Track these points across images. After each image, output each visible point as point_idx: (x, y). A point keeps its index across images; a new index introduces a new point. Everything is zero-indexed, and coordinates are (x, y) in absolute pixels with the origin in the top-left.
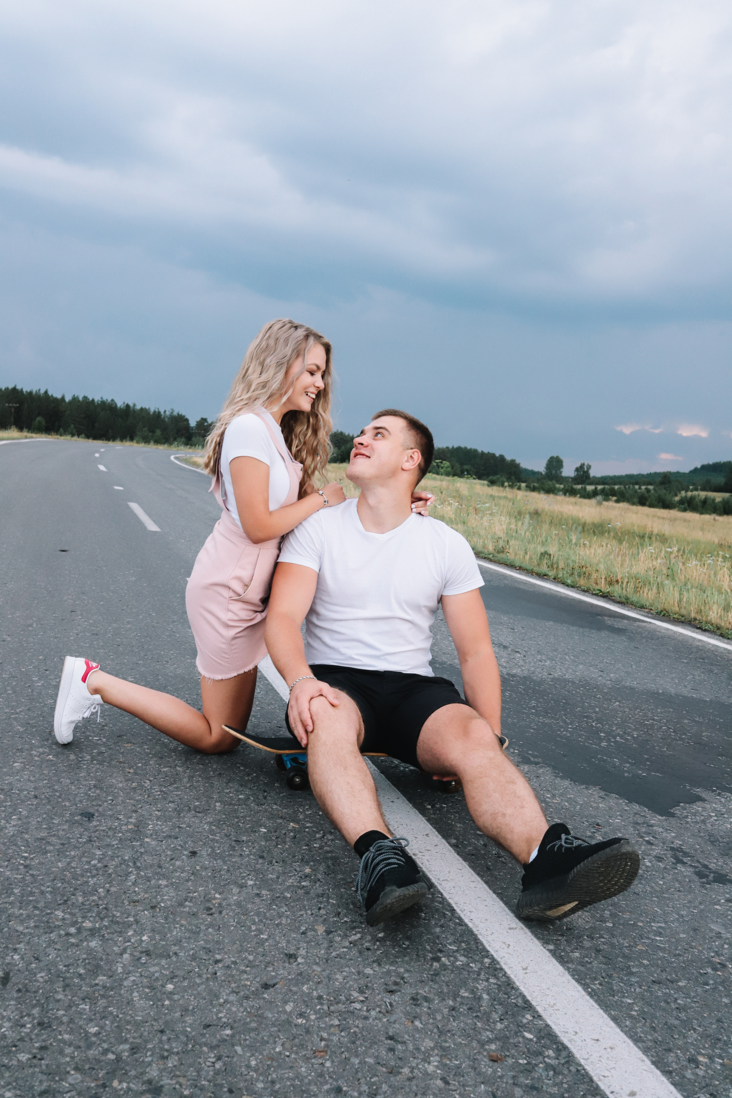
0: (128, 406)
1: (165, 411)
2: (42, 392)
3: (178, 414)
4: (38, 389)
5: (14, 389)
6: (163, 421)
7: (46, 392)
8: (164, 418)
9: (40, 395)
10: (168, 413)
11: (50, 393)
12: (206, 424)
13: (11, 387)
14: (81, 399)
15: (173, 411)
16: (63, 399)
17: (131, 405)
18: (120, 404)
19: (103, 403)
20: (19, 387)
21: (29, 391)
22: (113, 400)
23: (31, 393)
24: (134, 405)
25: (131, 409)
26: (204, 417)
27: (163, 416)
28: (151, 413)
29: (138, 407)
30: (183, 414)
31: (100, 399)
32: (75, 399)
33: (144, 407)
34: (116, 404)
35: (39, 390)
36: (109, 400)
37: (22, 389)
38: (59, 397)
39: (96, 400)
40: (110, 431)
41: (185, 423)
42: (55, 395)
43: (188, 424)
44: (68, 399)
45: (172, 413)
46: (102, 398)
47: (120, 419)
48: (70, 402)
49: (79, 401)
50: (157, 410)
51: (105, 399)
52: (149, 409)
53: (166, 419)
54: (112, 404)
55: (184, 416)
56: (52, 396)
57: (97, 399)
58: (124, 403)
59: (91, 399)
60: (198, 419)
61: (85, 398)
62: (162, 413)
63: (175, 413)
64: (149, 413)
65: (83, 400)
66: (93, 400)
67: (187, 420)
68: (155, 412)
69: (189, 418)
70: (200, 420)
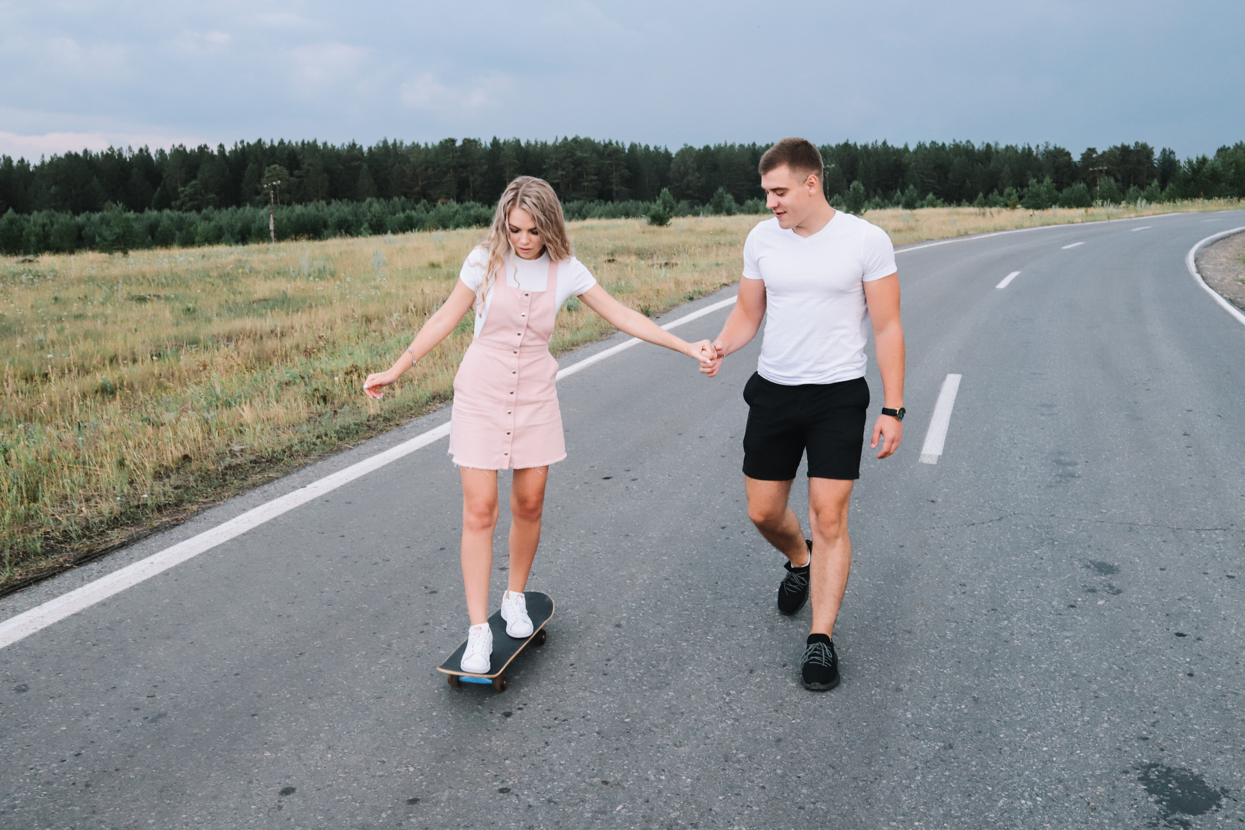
0: (988, 146)
1: (1038, 146)
2: (880, 143)
3: (1055, 148)
4: (874, 141)
5: (846, 145)
6: (1036, 159)
7: (884, 143)
8: (1037, 155)
9: (877, 148)
10: (1041, 148)
11: (889, 144)
12: (1094, 155)
13: (842, 142)
14: (928, 145)
15: (1047, 143)
16: (906, 148)
17: (993, 144)
18: (978, 145)
19: (957, 146)
20: (851, 142)
21: (863, 144)
22: (968, 142)
23: (865, 147)
24: (997, 144)
25: (993, 149)
26: (1092, 147)
27: (1035, 153)
28: (1020, 151)
29: (1002, 146)
30: (1062, 147)
31: (952, 143)
32: (921, 147)
33: (1009, 145)
34: (973, 146)
35: (876, 141)
36: (964, 142)
37: (855, 144)
38: (901, 146)
39: (947, 144)
40: (968, 181)
41: (1066, 158)
42: (896, 146)
43: (1071, 158)
44: (912, 148)
45: (1047, 147)
46: (954, 141)
47: (980, 165)
48: (916, 152)
49: (926, 148)
50: (1026, 147)
51: (958, 141)
52: (1016, 146)
53: (1040, 156)
54: (967, 147)
55: (1064, 150)
56: (892, 146)
57: (948, 142)
58: (983, 143)
59: (940, 144)
60: (1084, 151)
61: (933, 143)
62: (1034, 149)
63: (1051, 147)
64: (1017, 152)
65: (931, 147)
66: (944, 145)
67: (1068, 154)
68: (1024, 149)
69: (1070, 151)
70: (1086, 152)
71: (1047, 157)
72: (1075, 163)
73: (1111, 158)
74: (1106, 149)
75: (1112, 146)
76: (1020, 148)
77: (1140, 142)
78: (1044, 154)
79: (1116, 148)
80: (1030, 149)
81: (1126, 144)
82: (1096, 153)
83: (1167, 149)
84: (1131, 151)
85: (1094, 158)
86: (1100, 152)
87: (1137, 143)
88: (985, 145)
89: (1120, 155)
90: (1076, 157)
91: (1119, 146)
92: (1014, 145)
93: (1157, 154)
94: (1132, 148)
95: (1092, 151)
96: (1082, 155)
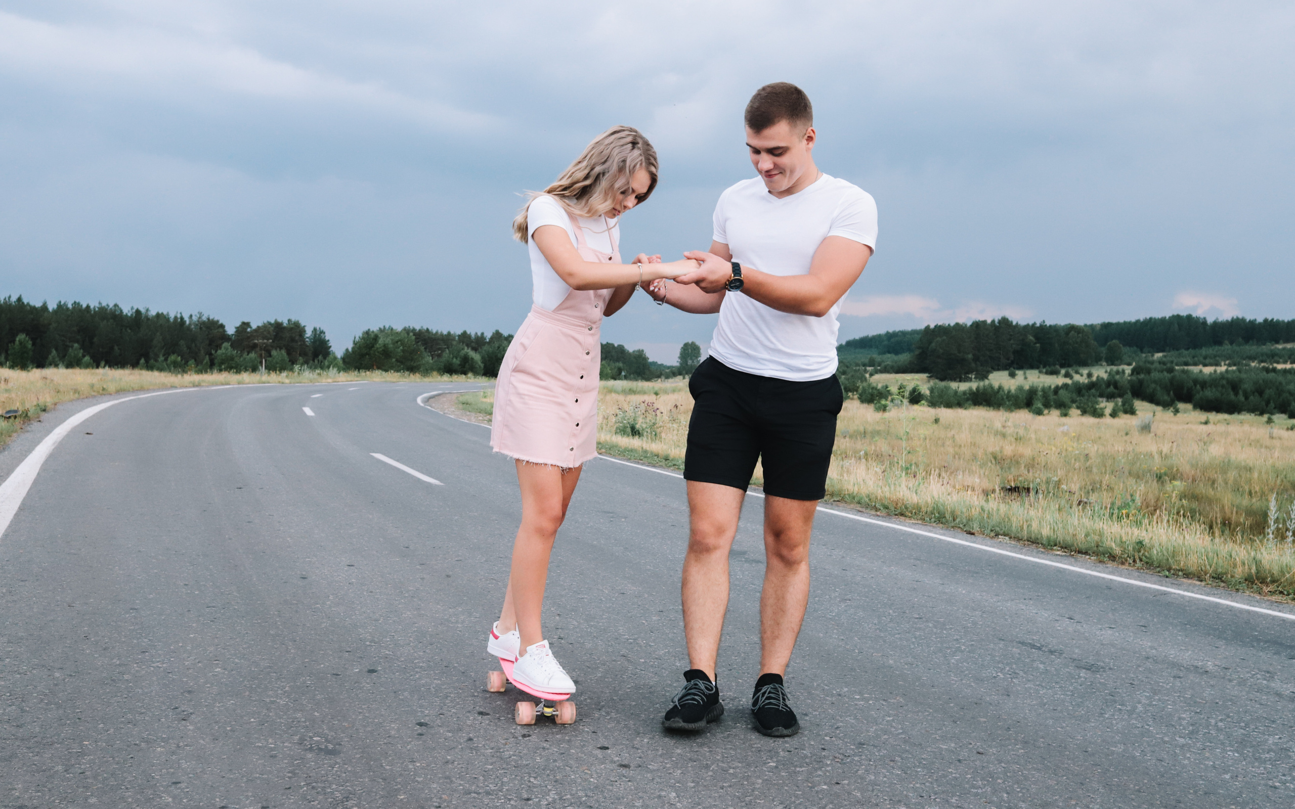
0: (138, 312)
1: (191, 316)
2: (14, 299)
3: (208, 319)
4: (7, 296)
6: (189, 328)
7: (19, 299)
8: (190, 324)
9: (11, 305)
10: (195, 318)
11: (25, 301)
12: (249, 330)
14: (70, 306)
15: (201, 314)
16: (44, 308)
17: (143, 311)
18: (127, 310)
19: (103, 310)
22: (116, 305)
24: (147, 310)
25: (143, 316)
26: (246, 321)
27: (188, 323)
28: (172, 320)
29: (153, 313)
30: (216, 319)
31: (97, 305)
32: (61, 307)
33: (160, 312)
34: (121, 311)
35: (10, 297)
36: (111, 306)
38: (38, 304)
39: (92, 307)
40: (116, 348)
41: (221, 330)
42: (32, 303)
43: (225, 331)
44: (52, 306)
45: (200, 318)
46: (100, 303)
47: (129, 331)
48: (55, 312)
49: (68, 309)
50: (179, 316)
51: (104, 304)
52: (168, 314)
53: (193, 326)
54: (115, 311)
55: (218, 321)
56: (28, 304)
57: (94, 304)
58: (132, 308)
59: (84, 306)
60: (238, 324)
61: (78, 304)
62: (187, 319)
63: (204, 318)
64: (168, 320)
65: (74, 308)
66: (88, 307)
67: (222, 326)
68: (176, 318)
69: (224, 323)
70: (241, 326)
71: (201, 328)
72: (229, 336)
73: (265, 333)
74: (260, 324)
75: (265, 322)
76: (172, 316)
77: (293, 320)
78: (197, 325)
79: (270, 323)
80: (182, 318)
81: (280, 320)
82: (251, 327)
83: (318, 329)
84: (285, 328)
85: (248, 333)
86: (254, 326)
87: (289, 321)
88: (134, 311)
89: (273, 331)
90: (230, 330)
91: (273, 321)
92: (165, 313)
93: (309, 333)
94: (285, 325)
95: (246, 325)
96: (236, 328)
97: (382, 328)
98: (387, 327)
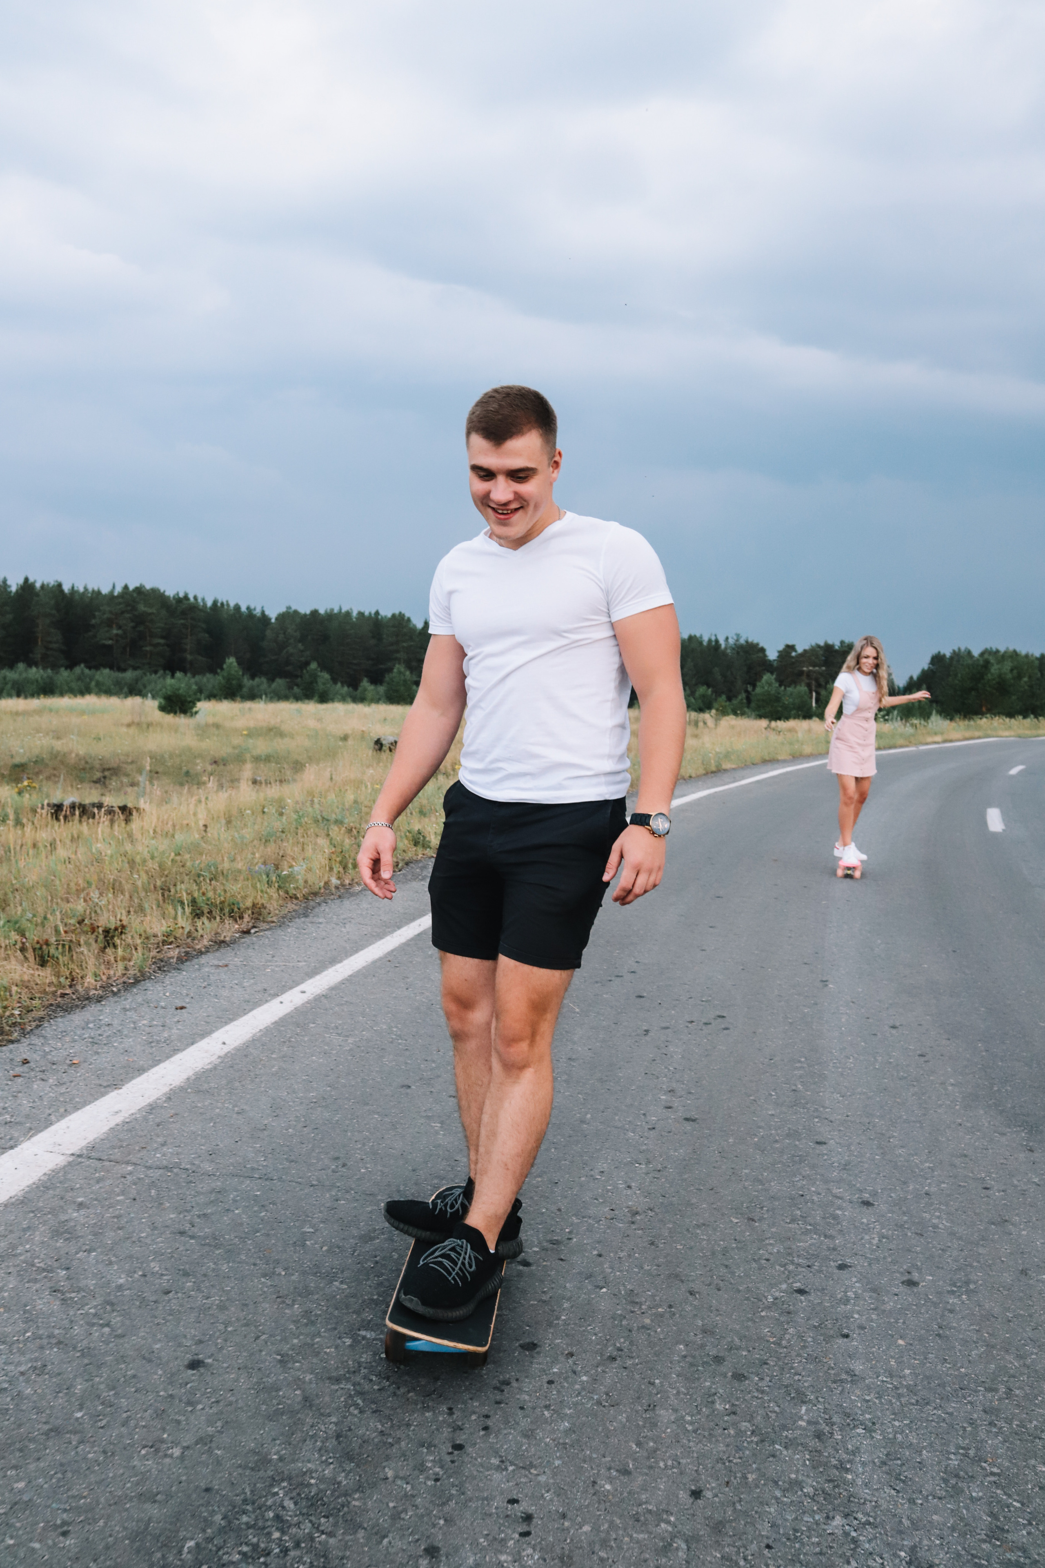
1: (727, 638)
3: (747, 642)
6: (724, 653)
8: (726, 648)
10: (731, 641)
12: (794, 654)
15: (738, 635)
26: (790, 643)
27: (723, 646)
28: (705, 643)
30: (755, 642)
33: (693, 634)
41: (761, 655)
43: (765, 656)
45: (737, 640)
50: (713, 638)
52: (701, 637)
53: (729, 651)
55: (758, 644)
60: (781, 647)
62: (722, 642)
63: (742, 641)
64: (701, 643)
67: (763, 650)
68: (710, 641)
69: (765, 647)
70: (784, 649)
71: (738, 653)
72: (770, 661)
73: (813, 658)
74: (807, 647)
75: (813, 644)
76: (705, 639)
78: (733, 649)
79: (818, 646)
80: (717, 641)
81: (830, 642)
82: (796, 651)
84: (836, 651)
85: (793, 657)
86: (800, 650)
87: (842, 642)
89: (823, 655)
90: (772, 655)
91: (822, 644)
92: (698, 635)
94: (837, 647)
95: (790, 648)
96: (779, 652)
97: (956, 649)
98: (963, 649)
